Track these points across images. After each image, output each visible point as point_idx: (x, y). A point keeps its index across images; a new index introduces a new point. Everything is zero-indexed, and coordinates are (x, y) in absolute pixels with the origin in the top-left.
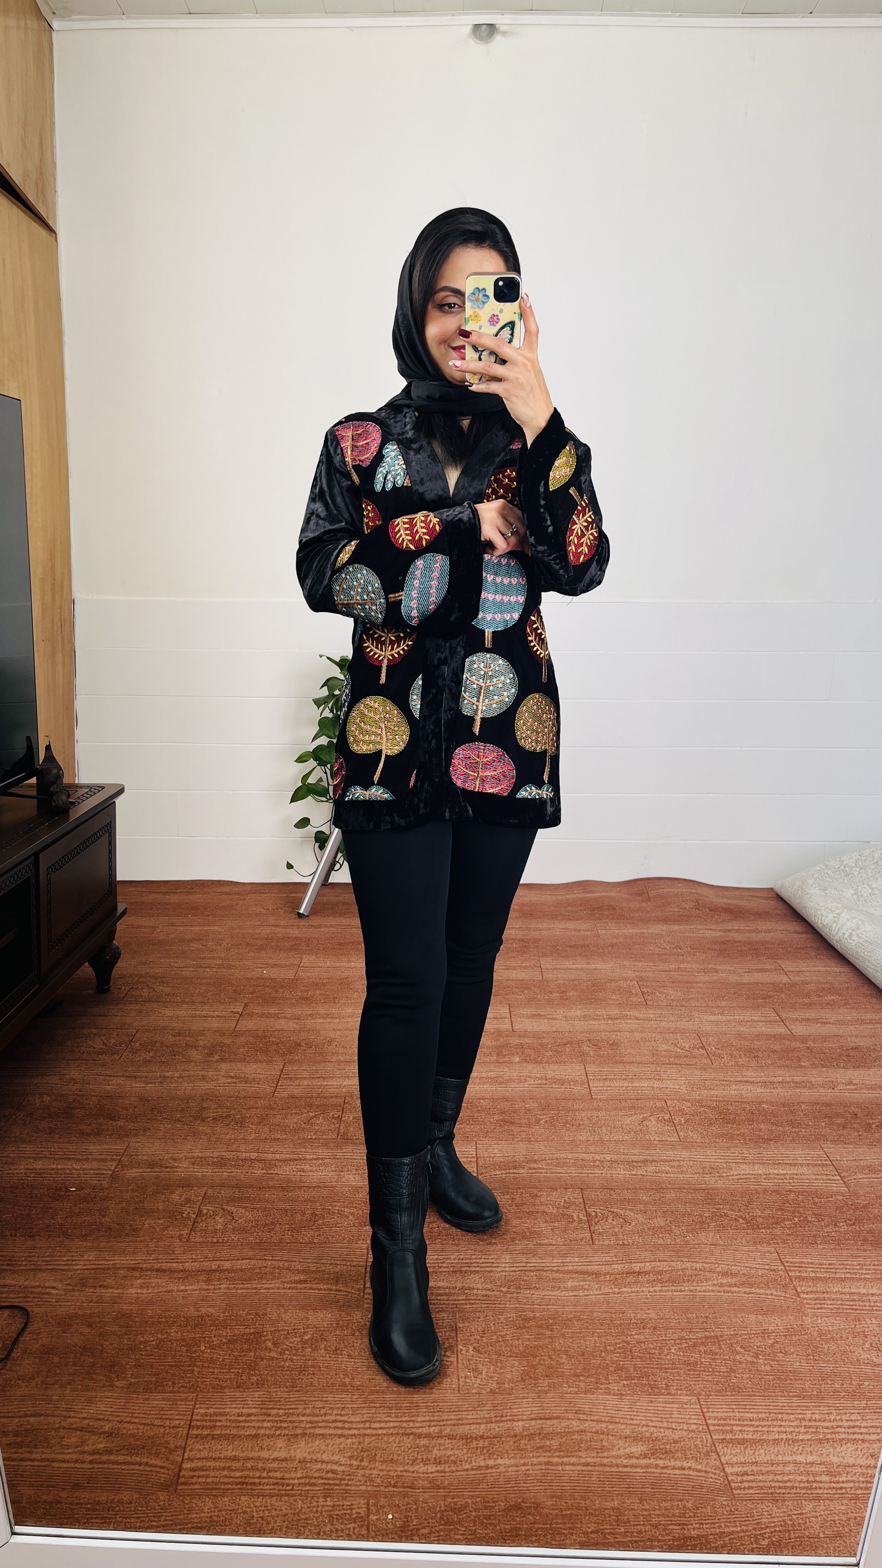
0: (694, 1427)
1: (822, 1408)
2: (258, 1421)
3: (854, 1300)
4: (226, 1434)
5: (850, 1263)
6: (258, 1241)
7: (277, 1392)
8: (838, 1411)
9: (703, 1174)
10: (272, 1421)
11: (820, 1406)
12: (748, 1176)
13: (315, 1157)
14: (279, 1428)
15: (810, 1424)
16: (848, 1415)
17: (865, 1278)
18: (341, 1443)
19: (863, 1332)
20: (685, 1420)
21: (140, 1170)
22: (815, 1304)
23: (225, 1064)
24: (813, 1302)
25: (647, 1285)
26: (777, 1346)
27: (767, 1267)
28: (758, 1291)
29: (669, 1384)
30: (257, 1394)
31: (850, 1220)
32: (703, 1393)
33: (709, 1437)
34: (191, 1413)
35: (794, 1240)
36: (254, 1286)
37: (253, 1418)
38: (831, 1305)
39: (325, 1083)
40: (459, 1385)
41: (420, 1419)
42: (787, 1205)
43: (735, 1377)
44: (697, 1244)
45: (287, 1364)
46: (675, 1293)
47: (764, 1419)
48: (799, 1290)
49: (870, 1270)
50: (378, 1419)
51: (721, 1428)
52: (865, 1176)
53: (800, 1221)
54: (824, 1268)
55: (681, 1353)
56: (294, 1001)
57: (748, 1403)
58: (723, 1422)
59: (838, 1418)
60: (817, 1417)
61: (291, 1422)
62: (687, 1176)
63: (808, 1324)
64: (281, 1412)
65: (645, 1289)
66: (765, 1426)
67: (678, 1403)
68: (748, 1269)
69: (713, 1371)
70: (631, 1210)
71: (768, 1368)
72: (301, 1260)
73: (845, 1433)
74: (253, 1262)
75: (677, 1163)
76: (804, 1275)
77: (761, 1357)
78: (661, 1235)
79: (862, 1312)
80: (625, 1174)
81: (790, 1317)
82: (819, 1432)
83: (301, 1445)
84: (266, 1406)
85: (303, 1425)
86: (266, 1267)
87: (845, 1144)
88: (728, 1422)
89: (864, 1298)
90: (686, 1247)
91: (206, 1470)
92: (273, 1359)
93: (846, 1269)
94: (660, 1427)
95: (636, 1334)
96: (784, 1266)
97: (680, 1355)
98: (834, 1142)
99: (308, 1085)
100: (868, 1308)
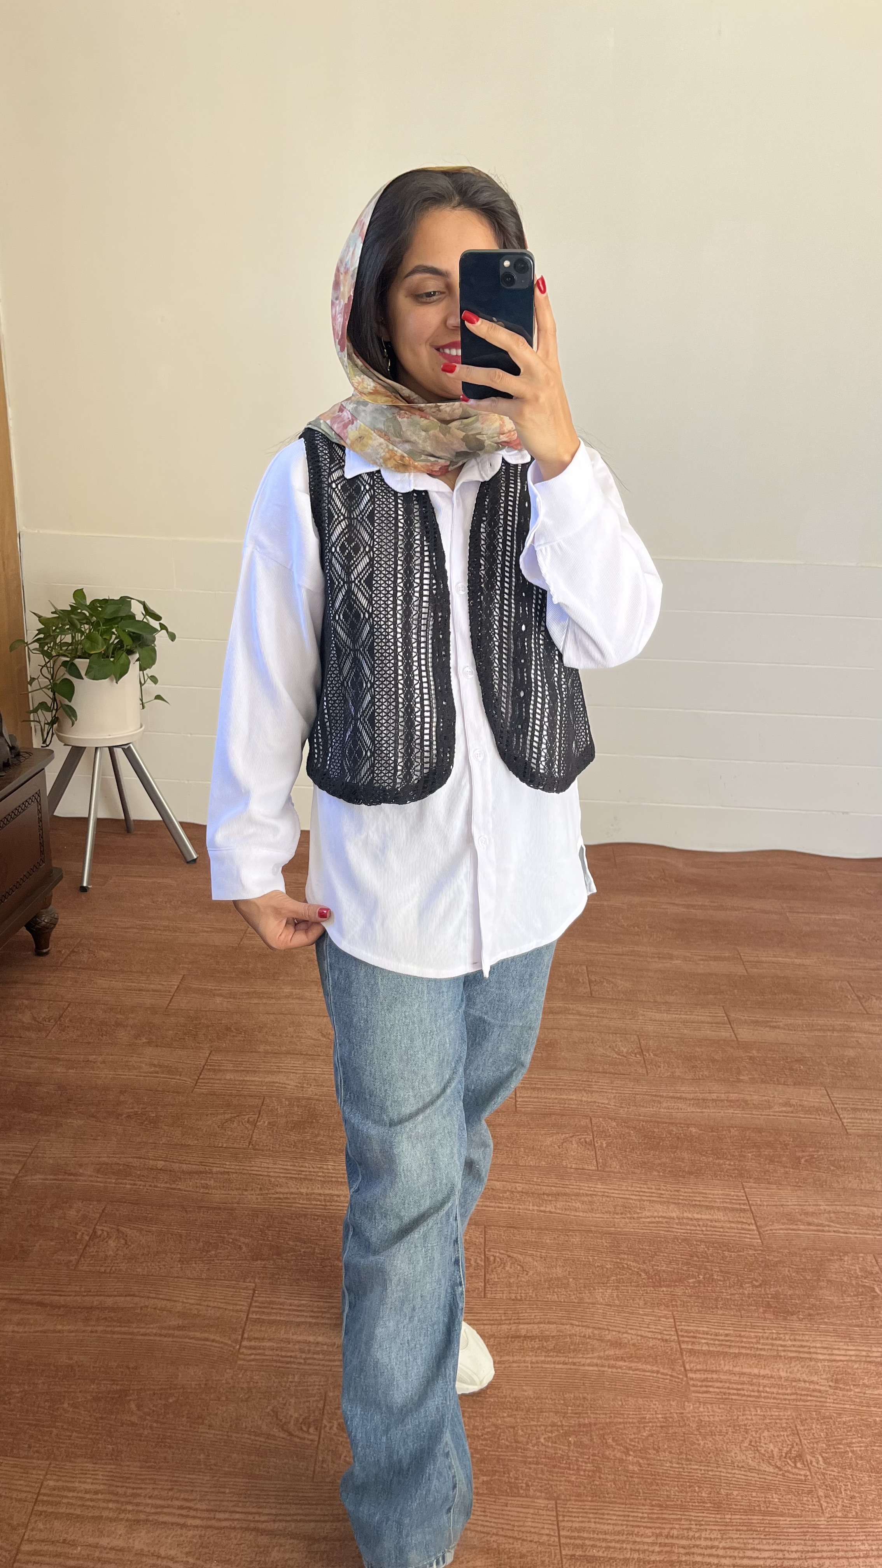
0: (545, 1538)
1: (683, 1522)
2: (104, 1501)
3: (743, 1383)
4: (69, 1514)
5: (747, 1334)
6: (145, 1273)
7: (129, 1466)
8: (698, 1527)
9: (614, 1213)
10: (117, 1502)
11: (680, 1519)
12: (661, 1219)
13: (223, 1170)
14: (124, 1511)
15: (667, 1541)
16: (709, 1531)
17: (760, 1355)
18: (181, 1535)
19: (745, 1425)
20: (537, 1530)
21: (43, 1177)
22: (701, 1386)
23: (151, 1049)
24: (699, 1384)
25: (531, 1354)
26: (651, 1440)
27: (659, 1337)
28: (644, 1367)
29: (530, 1483)
30: (109, 1467)
31: (757, 1281)
32: (563, 1497)
33: (558, 1551)
34: (39, 1485)
35: (695, 1302)
36: (131, 1330)
37: (100, 1496)
38: (718, 1388)
39: (247, 1079)
40: (314, 1471)
41: (267, 1511)
42: (695, 1258)
43: (600, 1478)
44: (592, 1304)
45: (146, 1432)
46: (557, 1366)
47: (619, 1533)
48: (687, 1367)
49: (767, 1344)
50: (223, 1509)
51: (572, 1541)
52: (783, 1227)
53: (704, 1278)
54: (719, 1340)
55: (550, 1444)
56: (234, 975)
57: (606, 1512)
58: (576, 1534)
59: (697, 1535)
60: (675, 1532)
61: (138, 1504)
62: (597, 1215)
63: (689, 1413)
64: (129, 1491)
65: (528, 1359)
66: (618, 1541)
67: (534, 1508)
68: (639, 1338)
69: (578, 1469)
70: (532, 1255)
71: (636, 1469)
72: (185, 1301)
73: (700, 1554)
74: (137, 1299)
75: (590, 1198)
76: (697, 1347)
77: (631, 1453)
78: (556, 1290)
79: (749, 1399)
80: (533, 1210)
81: (672, 1402)
82: (674, 1552)
83: (142, 1534)
84: (115, 1483)
85: (148, 1510)
86: (147, 1307)
87: (769, 1183)
88: (582, 1534)
89: (754, 1381)
90: (580, 1307)
91: (42, 1555)
92: (133, 1424)
93: (742, 1342)
94: (510, 1537)
95: (508, 1416)
96: (678, 1336)
97: (547, 1447)
98: (758, 1180)
99: (231, 1080)
100: (756, 1394)
